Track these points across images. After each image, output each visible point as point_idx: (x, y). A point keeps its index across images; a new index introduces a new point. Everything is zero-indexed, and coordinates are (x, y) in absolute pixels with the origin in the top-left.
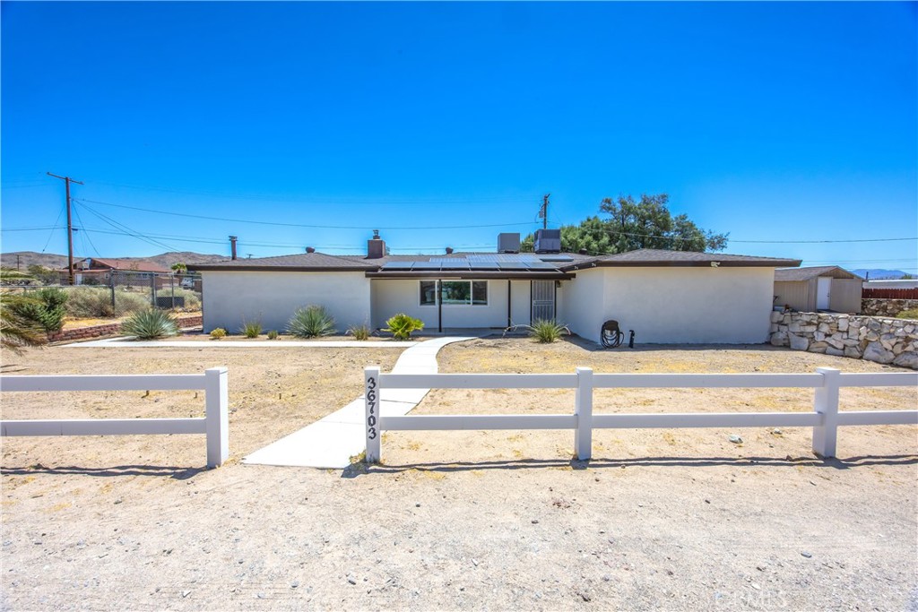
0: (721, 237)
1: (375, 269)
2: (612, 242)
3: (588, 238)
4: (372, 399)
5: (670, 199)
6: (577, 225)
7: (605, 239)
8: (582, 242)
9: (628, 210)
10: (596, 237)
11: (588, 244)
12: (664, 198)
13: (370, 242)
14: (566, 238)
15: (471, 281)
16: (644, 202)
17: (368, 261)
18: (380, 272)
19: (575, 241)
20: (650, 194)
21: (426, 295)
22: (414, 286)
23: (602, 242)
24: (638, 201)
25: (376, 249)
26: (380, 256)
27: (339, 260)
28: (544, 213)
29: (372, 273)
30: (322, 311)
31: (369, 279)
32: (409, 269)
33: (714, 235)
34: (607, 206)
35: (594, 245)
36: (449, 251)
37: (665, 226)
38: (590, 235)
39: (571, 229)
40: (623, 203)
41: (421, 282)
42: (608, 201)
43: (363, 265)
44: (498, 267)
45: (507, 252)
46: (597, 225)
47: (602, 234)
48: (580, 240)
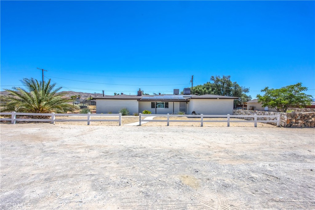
0: (247, 89)
1: (140, 99)
2: (212, 90)
3: (205, 89)
4: (140, 122)
5: (231, 77)
6: (202, 85)
7: (210, 89)
8: (203, 90)
9: (218, 80)
10: (208, 89)
11: (205, 91)
12: (229, 77)
13: (138, 92)
14: (199, 89)
15: (164, 102)
16: (224, 78)
17: (138, 97)
18: (141, 100)
19: (201, 90)
20: (225, 76)
21: (153, 106)
22: (149, 104)
23: (209, 90)
24: (222, 77)
25: (140, 93)
26: (141, 95)
27: (130, 97)
28: (192, 81)
29: (139, 100)
30: (127, 109)
31: (138, 101)
32: (148, 99)
33: (245, 88)
34: (212, 79)
35: (207, 91)
36: (160, 94)
37: (229, 85)
38: (206, 88)
39: (201, 86)
40: (217, 78)
41: (152, 103)
42: (213, 77)
43: (137, 98)
44: (170, 98)
45: (176, 94)
46: (208, 85)
47: (210, 88)
48: (202, 90)
